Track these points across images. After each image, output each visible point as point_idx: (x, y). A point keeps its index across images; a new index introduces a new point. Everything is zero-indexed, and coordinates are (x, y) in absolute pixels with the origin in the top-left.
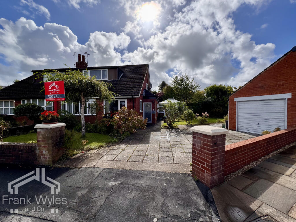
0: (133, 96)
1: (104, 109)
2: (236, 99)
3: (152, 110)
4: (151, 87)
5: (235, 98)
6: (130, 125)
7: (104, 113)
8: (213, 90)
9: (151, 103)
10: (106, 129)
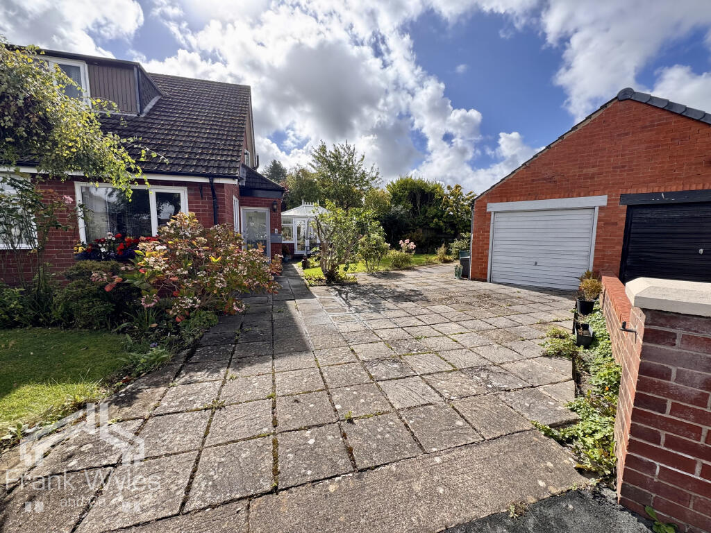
1: (81, 223)
2: (492, 207)
3: (272, 230)
4: (257, 165)
5: (488, 204)
7: (83, 238)
9: (266, 210)
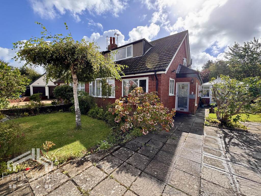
0: (155, 71)
3: (190, 93)
4: (191, 64)
9: (188, 83)
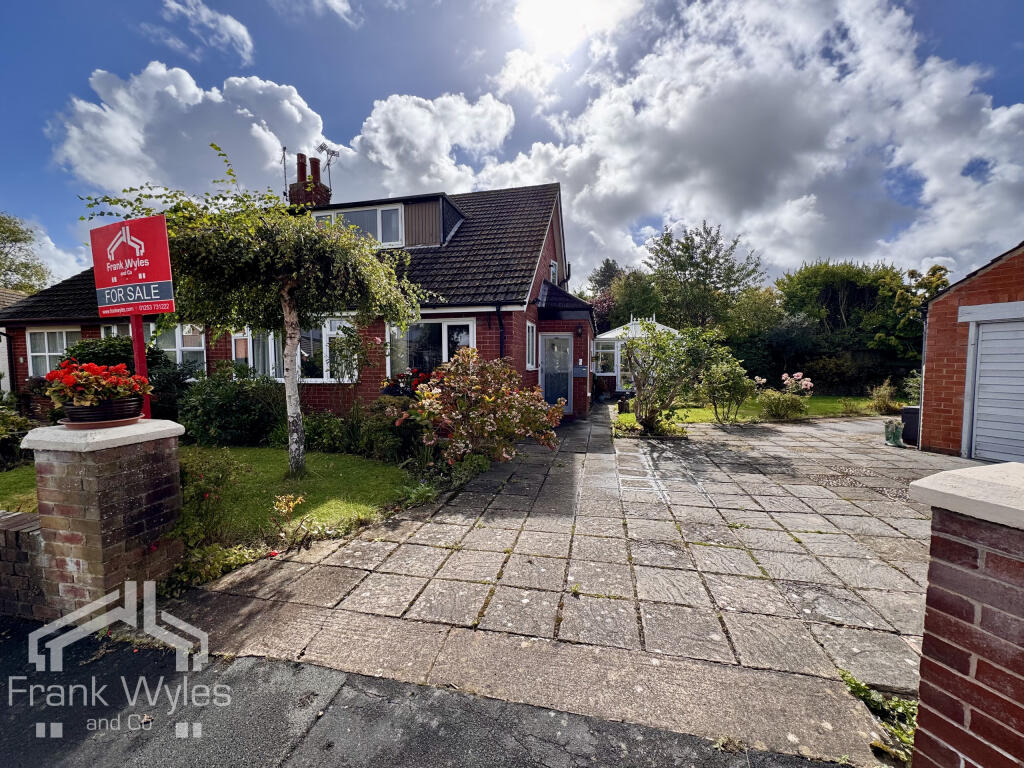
0: (498, 304)
1: (388, 359)
2: (968, 314)
3: (576, 362)
4: (568, 277)
5: (961, 308)
6: (489, 428)
7: (388, 374)
8: (815, 285)
9: (568, 336)
10: (390, 441)
